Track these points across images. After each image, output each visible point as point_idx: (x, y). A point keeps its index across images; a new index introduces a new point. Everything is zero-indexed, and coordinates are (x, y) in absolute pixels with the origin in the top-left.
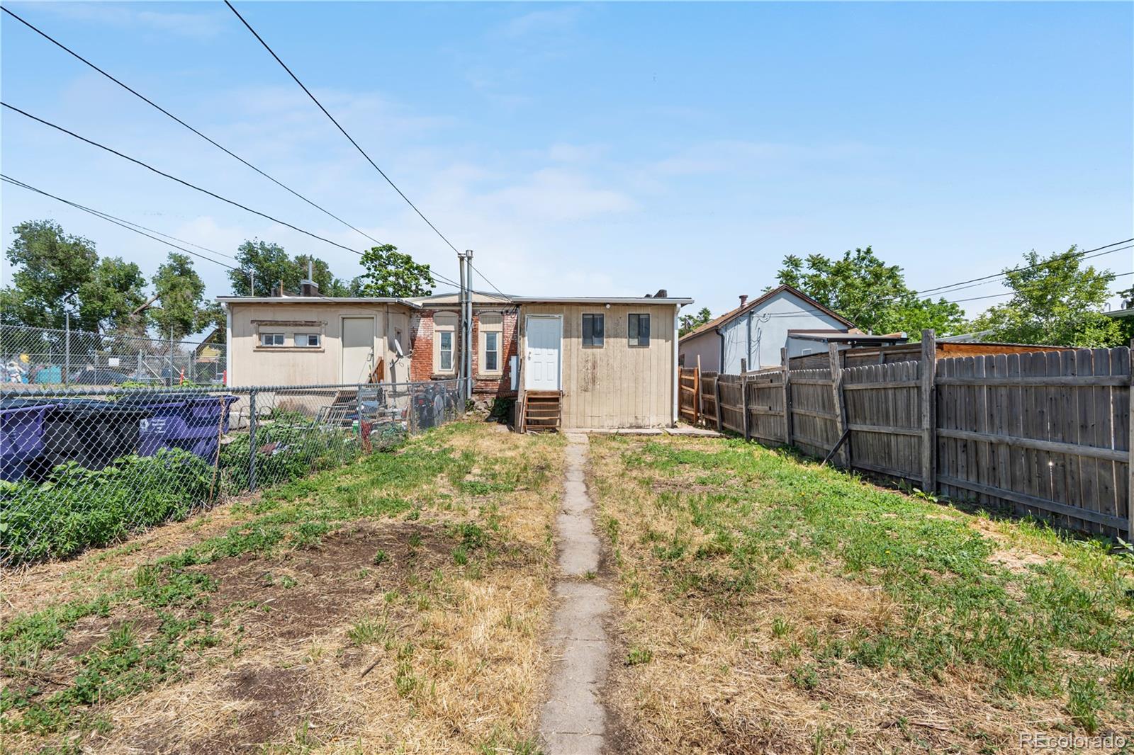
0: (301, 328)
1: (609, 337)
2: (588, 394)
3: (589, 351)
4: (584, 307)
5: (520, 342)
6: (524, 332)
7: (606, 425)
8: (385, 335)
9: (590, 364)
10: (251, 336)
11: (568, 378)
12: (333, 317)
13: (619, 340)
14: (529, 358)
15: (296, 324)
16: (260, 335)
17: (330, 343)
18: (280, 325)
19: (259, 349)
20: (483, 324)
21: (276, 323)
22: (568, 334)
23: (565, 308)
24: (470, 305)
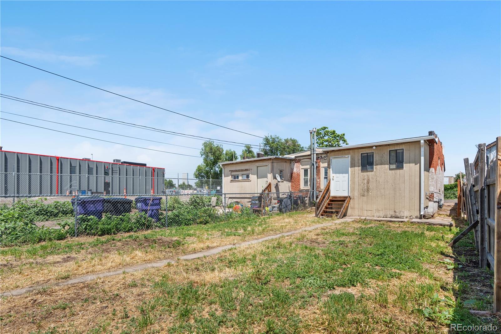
0: (244, 172)
1: (377, 165)
2: (365, 198)
3: (365, 174)
4: (362, 150)
5: (328, 171)
6: (330, 166)
7: (375, 215)
8: (271, 173)
9: (366, 181)
10: (229, 176)
11: (353, 189)
12: (253, 167)
13: (383, 166)
14: (333, 179)
15: (242, 171)
16: (232, 176)
17: (253, 177)
18: (238, 171)
19: (232, 181)
20: (323, 163)
21: (236, 171)
22: (353, 165)
23: (351, 151)
24: (315, 155)
